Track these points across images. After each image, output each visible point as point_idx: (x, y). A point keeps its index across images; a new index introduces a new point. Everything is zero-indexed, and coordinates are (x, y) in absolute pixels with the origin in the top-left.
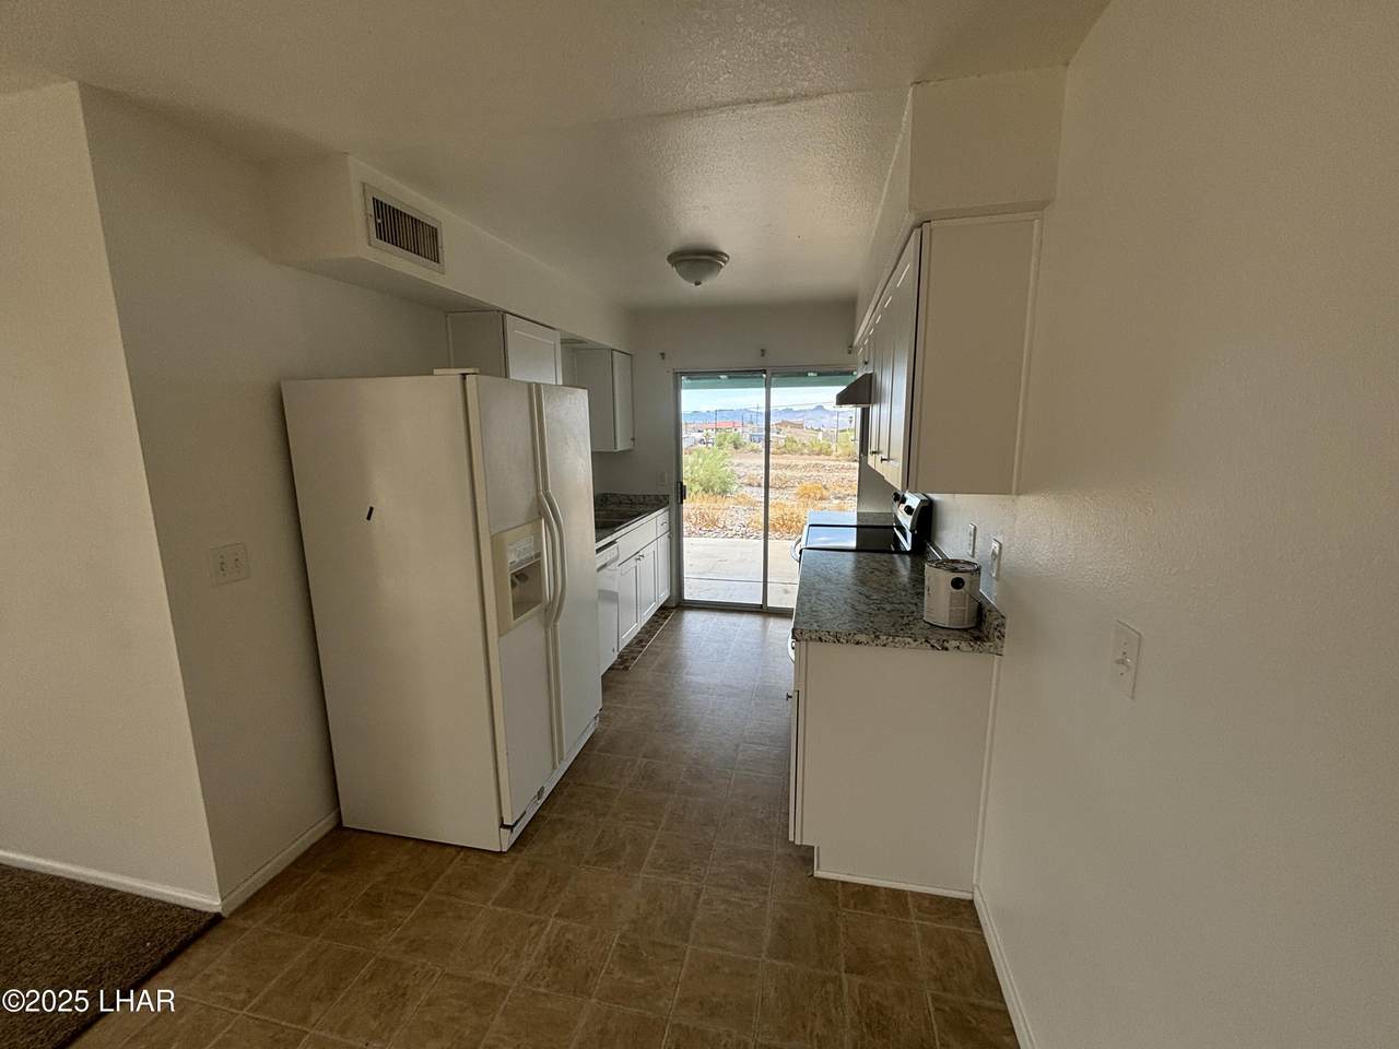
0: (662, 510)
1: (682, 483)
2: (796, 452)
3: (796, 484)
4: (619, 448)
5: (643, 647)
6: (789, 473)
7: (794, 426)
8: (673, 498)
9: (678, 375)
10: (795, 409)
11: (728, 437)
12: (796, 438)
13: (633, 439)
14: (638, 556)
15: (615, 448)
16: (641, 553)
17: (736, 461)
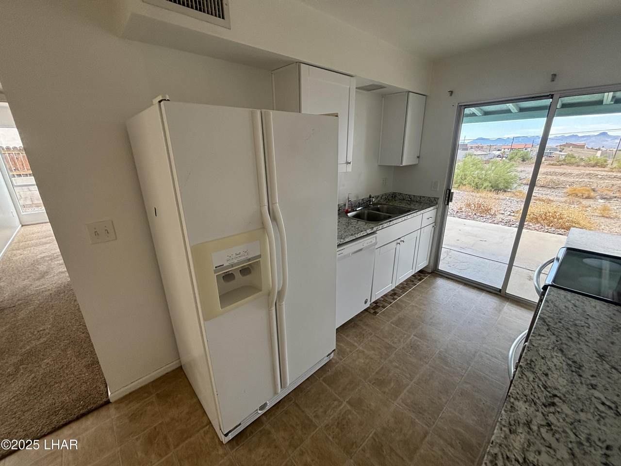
0: (432, 208)
1: (450, 190)
2: (573, 164)
3: (568, 186)
4: (404, 164)
5: (394, 299)
6: (562, 178)
7: (575, 146)
8: (441, 201)
9: (463, 107)
10: (580, 135)
11: (519, 154)
12: (576, 155)
13: (418, 157)
14: (399, 241)
15: (401, 163)
16: (402, 239)
17: (519, 169)
